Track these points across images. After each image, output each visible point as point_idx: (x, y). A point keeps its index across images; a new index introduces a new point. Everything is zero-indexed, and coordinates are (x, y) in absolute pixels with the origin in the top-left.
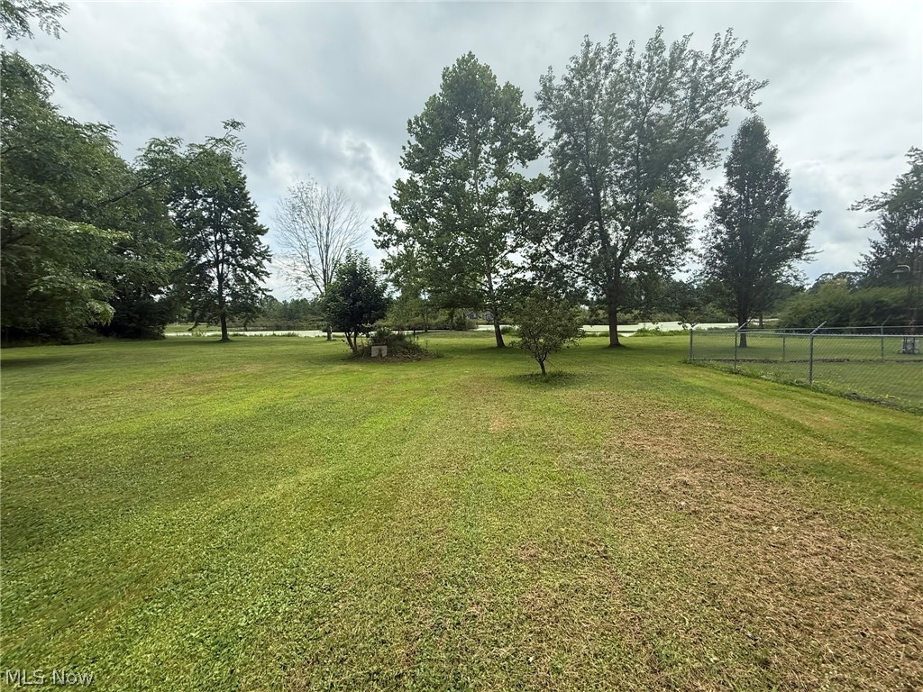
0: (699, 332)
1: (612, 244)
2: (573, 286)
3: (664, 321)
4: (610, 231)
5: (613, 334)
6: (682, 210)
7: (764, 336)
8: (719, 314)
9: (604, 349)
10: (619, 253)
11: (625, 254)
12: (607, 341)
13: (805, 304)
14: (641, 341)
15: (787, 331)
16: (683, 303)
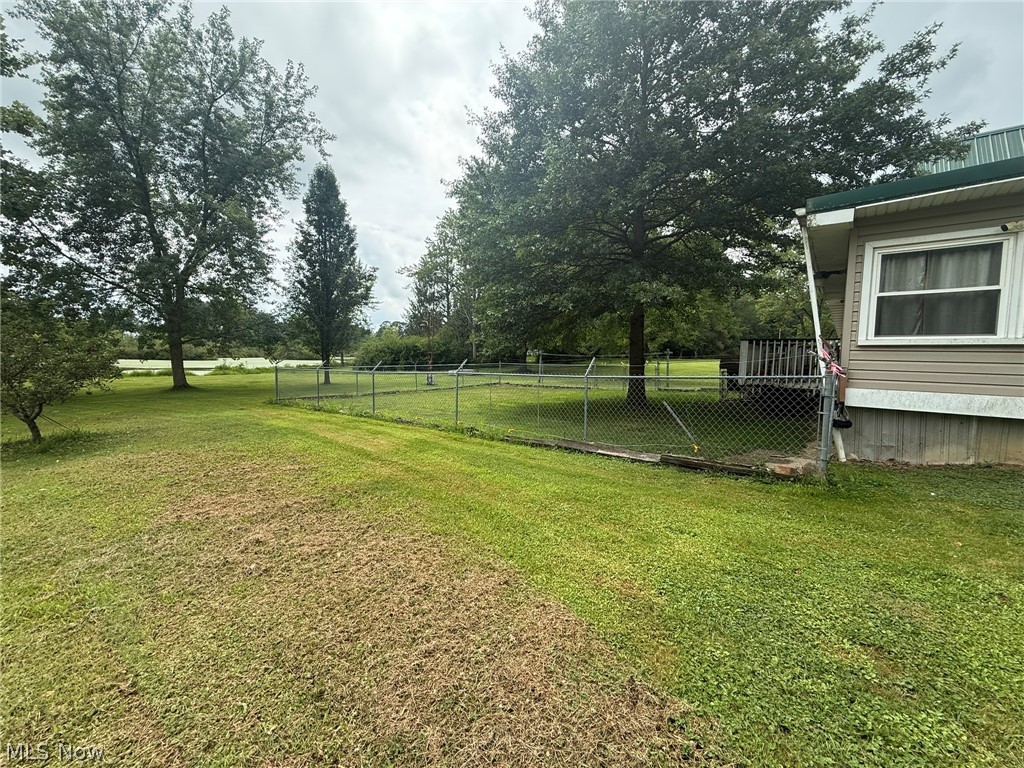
0: (287, 369)
1: (170, 252)
2: (103, 301)
3: (251, 356)
4: (168, 234)
5: (178, 372)
6: (261, 234)
7: (344, 373)
8: (305, 350)
9: (164, 393)
10: (182, 267)
11: (191, 270)
12: (169, 381)
13: (372, 344)
14: (220, 380)
15: (361, 369)
16: (267, 337)
